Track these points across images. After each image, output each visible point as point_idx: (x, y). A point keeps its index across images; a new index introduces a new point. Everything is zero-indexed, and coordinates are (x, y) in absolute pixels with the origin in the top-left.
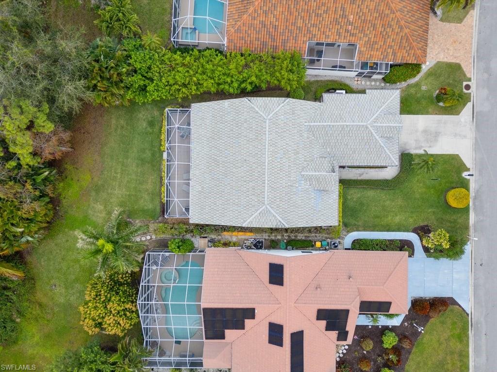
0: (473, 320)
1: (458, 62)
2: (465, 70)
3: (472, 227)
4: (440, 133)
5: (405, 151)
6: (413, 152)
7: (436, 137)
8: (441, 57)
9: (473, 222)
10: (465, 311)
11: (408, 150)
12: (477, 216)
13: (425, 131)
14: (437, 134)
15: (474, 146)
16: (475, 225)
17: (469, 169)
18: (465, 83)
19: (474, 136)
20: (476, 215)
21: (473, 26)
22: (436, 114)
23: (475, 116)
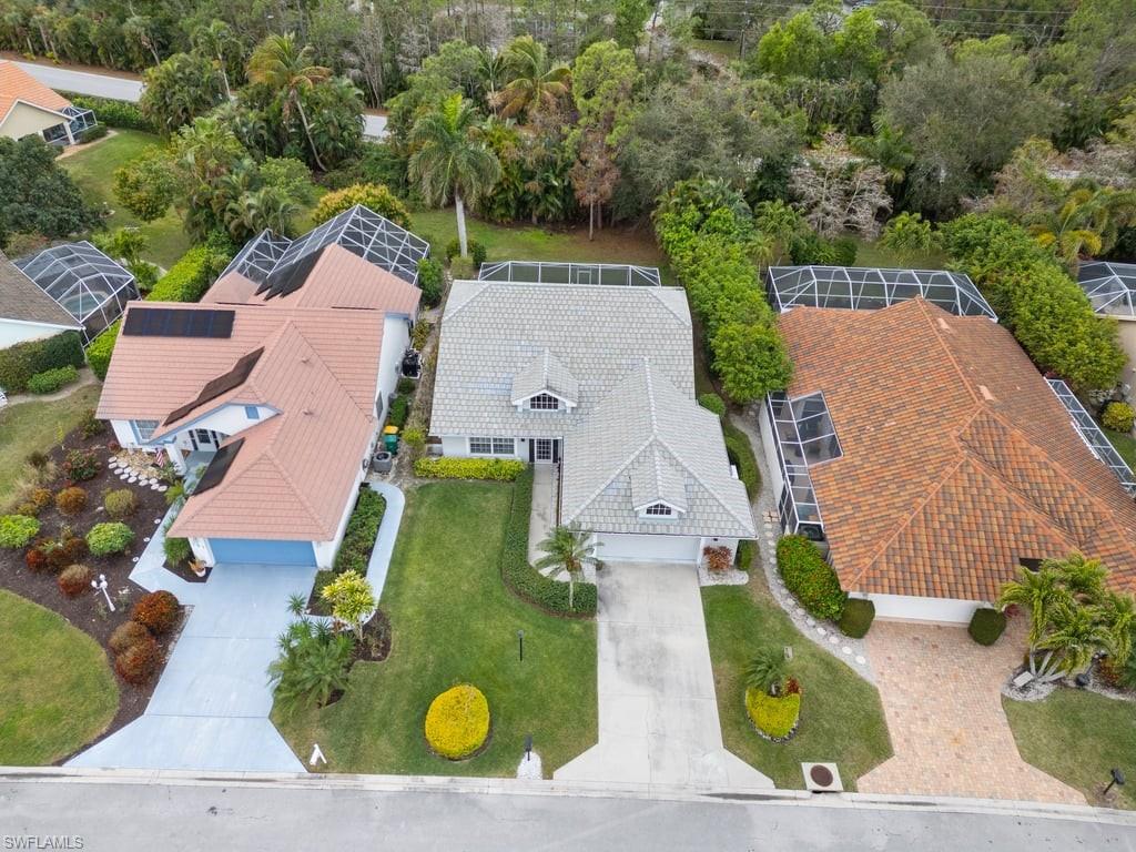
0: (33, 780)
1: (896, 749)
2: (878, 770)
3: (353, 783)
4: (662, 691)
5: (605, 604)
6: (602, 622)
7: (649, 679)
8: (893, 699)
9: (367, 787)
10: (78, 753)
11: (607, 610)
12: (388, 798)
13: (661, 653)
14: (657, 683)
15: (627, 795)
16: (356, 791)
17: (551, 778)
18: (832, 767)
19: (663, 797)
20: (392, 798)
21: (1031, 799)
22: (717, 682)
23: (728, 801)
